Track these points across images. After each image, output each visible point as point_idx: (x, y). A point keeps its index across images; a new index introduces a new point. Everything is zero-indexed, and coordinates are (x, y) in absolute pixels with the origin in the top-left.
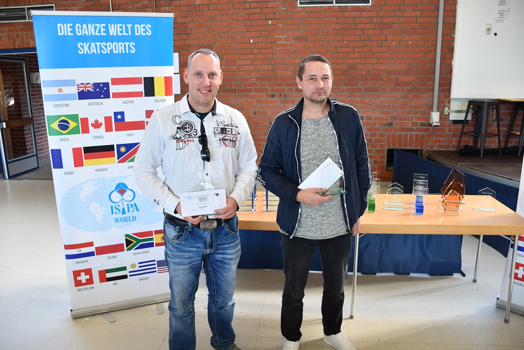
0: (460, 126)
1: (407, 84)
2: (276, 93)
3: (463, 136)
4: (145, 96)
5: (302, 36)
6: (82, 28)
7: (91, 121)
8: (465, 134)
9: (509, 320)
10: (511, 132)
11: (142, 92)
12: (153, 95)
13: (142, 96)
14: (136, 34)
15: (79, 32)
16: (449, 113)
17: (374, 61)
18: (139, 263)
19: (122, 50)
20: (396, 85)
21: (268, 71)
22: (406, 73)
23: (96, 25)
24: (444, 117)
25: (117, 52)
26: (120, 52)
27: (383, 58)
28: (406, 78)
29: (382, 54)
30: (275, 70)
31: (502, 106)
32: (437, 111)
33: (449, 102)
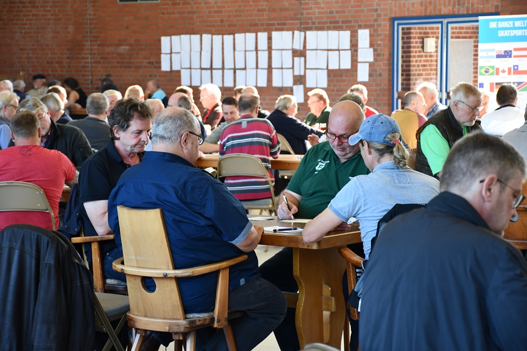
7: (501, 69)
15: (500, 26)
23: (509, 22)
26: (520, 35)
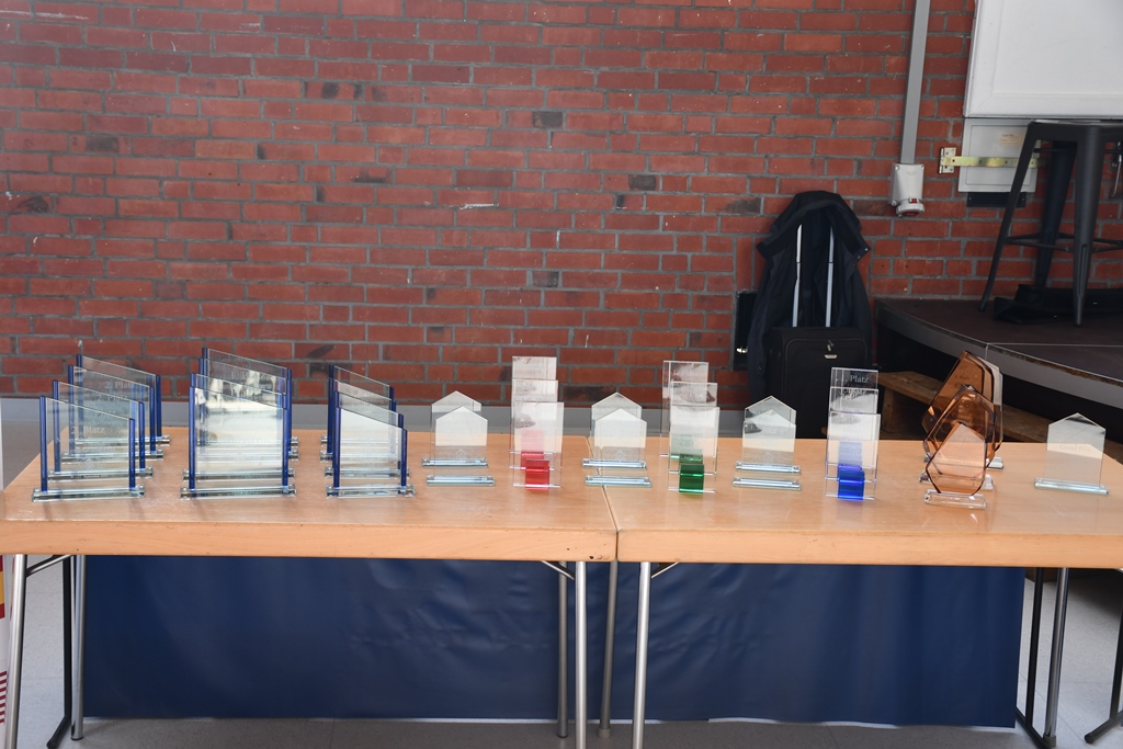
0: (996, 216)
1: (814, 62)
2: (340, 82)
3: (1005, 249)
8: (1014, 241)
16: (957, 169)
20: (773, 64)
22: (808, 24)
24: (938, 183)
28: (807, 42)
32: (916, 162)
33: (959, 130)
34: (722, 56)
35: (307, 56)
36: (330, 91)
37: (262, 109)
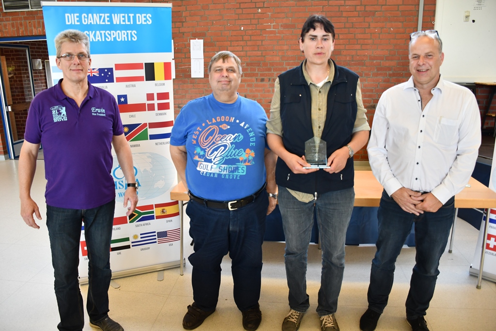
1: (389, 69)
2: (265, 78)
4: (146, 80)
5: (290, 23)
6: (88, 18)
9: (480, 286)
10: (487, 114)
11: (143, 77)
12: (154, 79)
13: (144, 80)
14: (138, 23)
15: (85, 21)
17: (358, 47)
18: (141, 234)
19: (124, 38)
20: (378, 69)
21: (258, 56)
22: (387, 59)
23: (101, 15)
25: (120, 40)
26: (123, 40)
27: (367, 44)
28: (388, 63)
29: (366, 40)
30: (264, 56)
31: (479, 90)
34: (365, 67)
35: (257, 72)
36: (262, 80)
37: (246, 85)
